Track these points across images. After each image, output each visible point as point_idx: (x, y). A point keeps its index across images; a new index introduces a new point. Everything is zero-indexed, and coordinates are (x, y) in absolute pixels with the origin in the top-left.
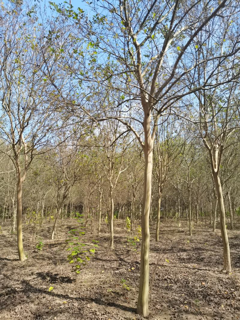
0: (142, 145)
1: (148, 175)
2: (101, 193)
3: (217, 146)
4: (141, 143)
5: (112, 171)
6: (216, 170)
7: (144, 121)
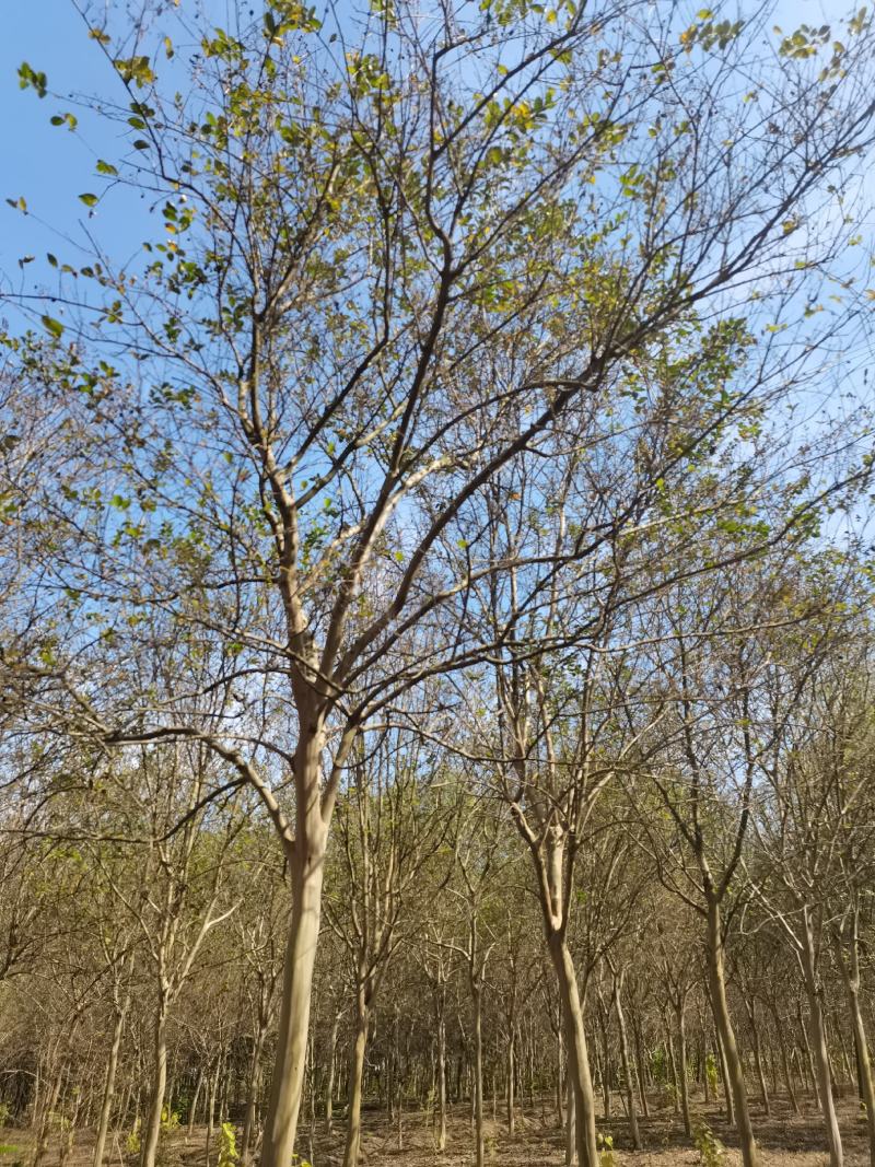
0: (286, 841)
1: (298, 964)
2: (123, 1013)
3: (559, 830)
4: (281, 830)
5: (172, 920)
6: (557, 922)
7: (298, 749)
